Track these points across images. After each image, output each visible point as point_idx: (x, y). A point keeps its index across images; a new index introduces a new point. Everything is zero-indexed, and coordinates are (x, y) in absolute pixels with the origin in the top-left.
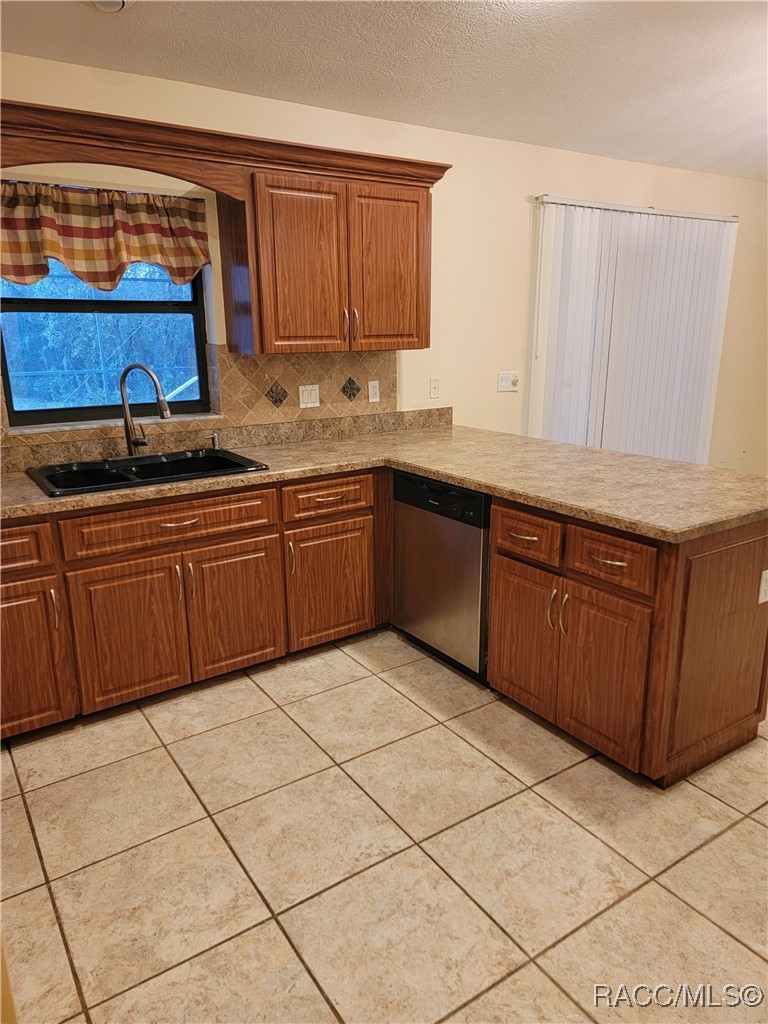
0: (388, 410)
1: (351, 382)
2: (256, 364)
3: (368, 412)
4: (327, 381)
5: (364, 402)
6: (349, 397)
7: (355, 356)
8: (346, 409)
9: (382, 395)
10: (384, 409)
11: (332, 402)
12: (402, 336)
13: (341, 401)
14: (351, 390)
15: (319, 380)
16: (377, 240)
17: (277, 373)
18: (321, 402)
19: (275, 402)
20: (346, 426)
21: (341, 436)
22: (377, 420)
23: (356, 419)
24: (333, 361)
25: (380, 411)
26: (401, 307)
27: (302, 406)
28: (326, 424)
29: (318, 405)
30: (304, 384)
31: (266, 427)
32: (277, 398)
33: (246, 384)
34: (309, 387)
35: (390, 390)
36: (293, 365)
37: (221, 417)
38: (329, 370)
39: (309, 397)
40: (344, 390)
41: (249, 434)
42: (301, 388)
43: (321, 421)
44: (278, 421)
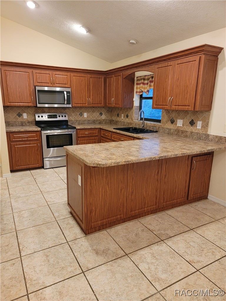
0: (204, 133)
1: (192, 120)
2: (169, 112)
3: (196, 131)
4: (185, 119)
5: (195, 128)
6: (191, 125)
7: (195, 112)
8: (190, 129)
9: (202, 127)
10: (202, 132)
11: (186, 126)
12: (186, 106)
13: (189, 126)
14: (192, 123)
15: (183, 119)
16: (181, 76)
17: (173, 115)
18: (183, 125)
19: (171, 123)
20: (188, 134)
21: (186, 136)
22: (199, 135)
23: (192, 133)
24: (188, 113)
25: (201, 132)
26: (186, 97)
27: (177, 125)
28: (183, 132)
29: (182, 126)
30: (179, 119)
31: (168, 129)
32: (172, 122)
33: (166, 117)
34: (180, 120)
35: (206, 126)
36: (177, 113)
37: (161, 124)
38: (186, 116)
39: (180, 123)
40: (190, 123)
41: (165, 130)
42: (178, 120)
43: (181, 131)
44: (172, 128)
